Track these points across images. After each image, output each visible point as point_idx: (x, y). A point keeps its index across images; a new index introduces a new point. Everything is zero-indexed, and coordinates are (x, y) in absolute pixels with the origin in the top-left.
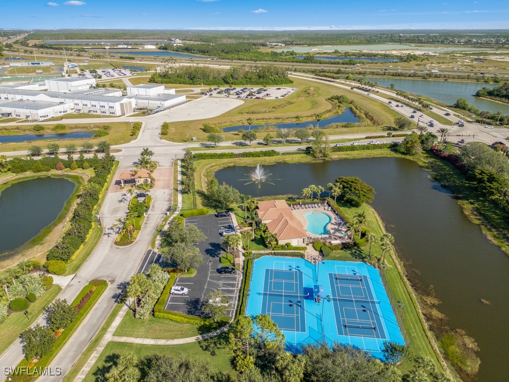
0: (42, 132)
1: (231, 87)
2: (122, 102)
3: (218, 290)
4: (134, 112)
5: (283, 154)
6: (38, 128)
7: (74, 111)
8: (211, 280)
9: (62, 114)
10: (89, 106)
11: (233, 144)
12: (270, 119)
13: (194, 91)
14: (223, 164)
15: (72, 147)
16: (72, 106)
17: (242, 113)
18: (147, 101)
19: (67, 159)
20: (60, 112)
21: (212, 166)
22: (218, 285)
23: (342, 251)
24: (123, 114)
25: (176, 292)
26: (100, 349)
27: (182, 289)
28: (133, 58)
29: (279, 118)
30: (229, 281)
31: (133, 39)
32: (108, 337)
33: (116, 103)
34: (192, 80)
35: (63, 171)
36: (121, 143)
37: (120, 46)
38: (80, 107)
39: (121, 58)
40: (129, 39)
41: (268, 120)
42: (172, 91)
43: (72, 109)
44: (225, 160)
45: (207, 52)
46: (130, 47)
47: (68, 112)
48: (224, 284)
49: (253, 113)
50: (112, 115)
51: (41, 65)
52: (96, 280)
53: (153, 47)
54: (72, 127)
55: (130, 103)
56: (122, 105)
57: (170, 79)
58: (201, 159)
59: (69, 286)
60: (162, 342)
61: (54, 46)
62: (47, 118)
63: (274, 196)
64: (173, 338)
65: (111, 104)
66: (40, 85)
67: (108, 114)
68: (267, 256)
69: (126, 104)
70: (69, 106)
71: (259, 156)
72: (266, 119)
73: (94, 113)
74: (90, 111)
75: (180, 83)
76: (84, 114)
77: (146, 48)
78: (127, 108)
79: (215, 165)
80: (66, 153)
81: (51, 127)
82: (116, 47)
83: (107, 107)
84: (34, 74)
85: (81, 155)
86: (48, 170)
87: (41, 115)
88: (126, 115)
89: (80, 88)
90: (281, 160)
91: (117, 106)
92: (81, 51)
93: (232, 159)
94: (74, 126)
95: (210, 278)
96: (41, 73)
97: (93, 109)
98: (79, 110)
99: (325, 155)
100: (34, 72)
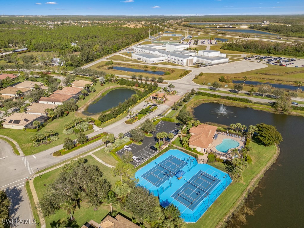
0: (146, 69)
1: (269, 55)
2: (188, 59)
3: (142, 154)
4: (194, 64)
5: (255, 103)
6: (146, 67)
7: (167, 61)
8: (144, 150)
9: (161, 62)
10: (173, 59)
11: (229, 91)
12: (274, 80)
13: (241, 56)
14: (211, 100)
15: (148, 77)
16: (167, 58)
17: (257, 74)
18: (203, 60)
19: (140, 83)
20: (160, 61)
21: (204, 100)
22: (144, 153)
23: (223, 164)
24: (187, 65)
25: (126, 148)
26: (85, 156)
27: (128, 148)
28: (225, 34)
29: (280, 80)
30: (150, 153)
31: (239, 21)
32: (91, 153)
33: (185, 59)
34: (246, 49)
35: (137, 88)
36: (172, 80)
37: (226, 26)
38: (170, 59)
39: (218, 33)
40: (237, 21)
41: (271, 80)
42: (224, 55)
43: (166, 60)
44: (214, 99)
45: (279, 31)
46: (232, 27)
47: (164, 61)
48: (147, 153)
49: (265, 74)
50: (181, 65)
51: (176, 36)
52: (106, 133)
53: (246, 27)
54: (159, 69)
55: (192, 60)
56: (187, 60)
57: (233, 47)
58: (201, 95)
59: (97, 131)
60: (104, 163)
61: (190, 26)
62: (153, 63)
63: (220, 124)
64: (108, 163)
65: (182, 59)
66: (163, 46)
67: (180, 64)
68: (179, 150)
69: (190, 60)
70: (165, 58)
71: (236, 101)
72: (270, 79)
73: (174, 63)
74: (173, 62)
75: (238, 51)
76: (170, 63)
77: (241, 27)
78: (190, 62)
79: (206, 100)
80: (145, 80)
81: (151, 67)
82: (223, 27)
83: (180, 61)
84: (169, 40)
85: (146, 82)
86: (132, 86)
87: (151, 61)
88: (188, 66)
89: (179, 50)
90: (250, 106)
91: (185, 60)
92: (202, 29)
93: (218, 99)
94: (160, 68)
95: (144, 149)
96: (172, 40)
97: (174, 61)
98: (169, 61)
99: (284, 110)
100: (169, 39)
